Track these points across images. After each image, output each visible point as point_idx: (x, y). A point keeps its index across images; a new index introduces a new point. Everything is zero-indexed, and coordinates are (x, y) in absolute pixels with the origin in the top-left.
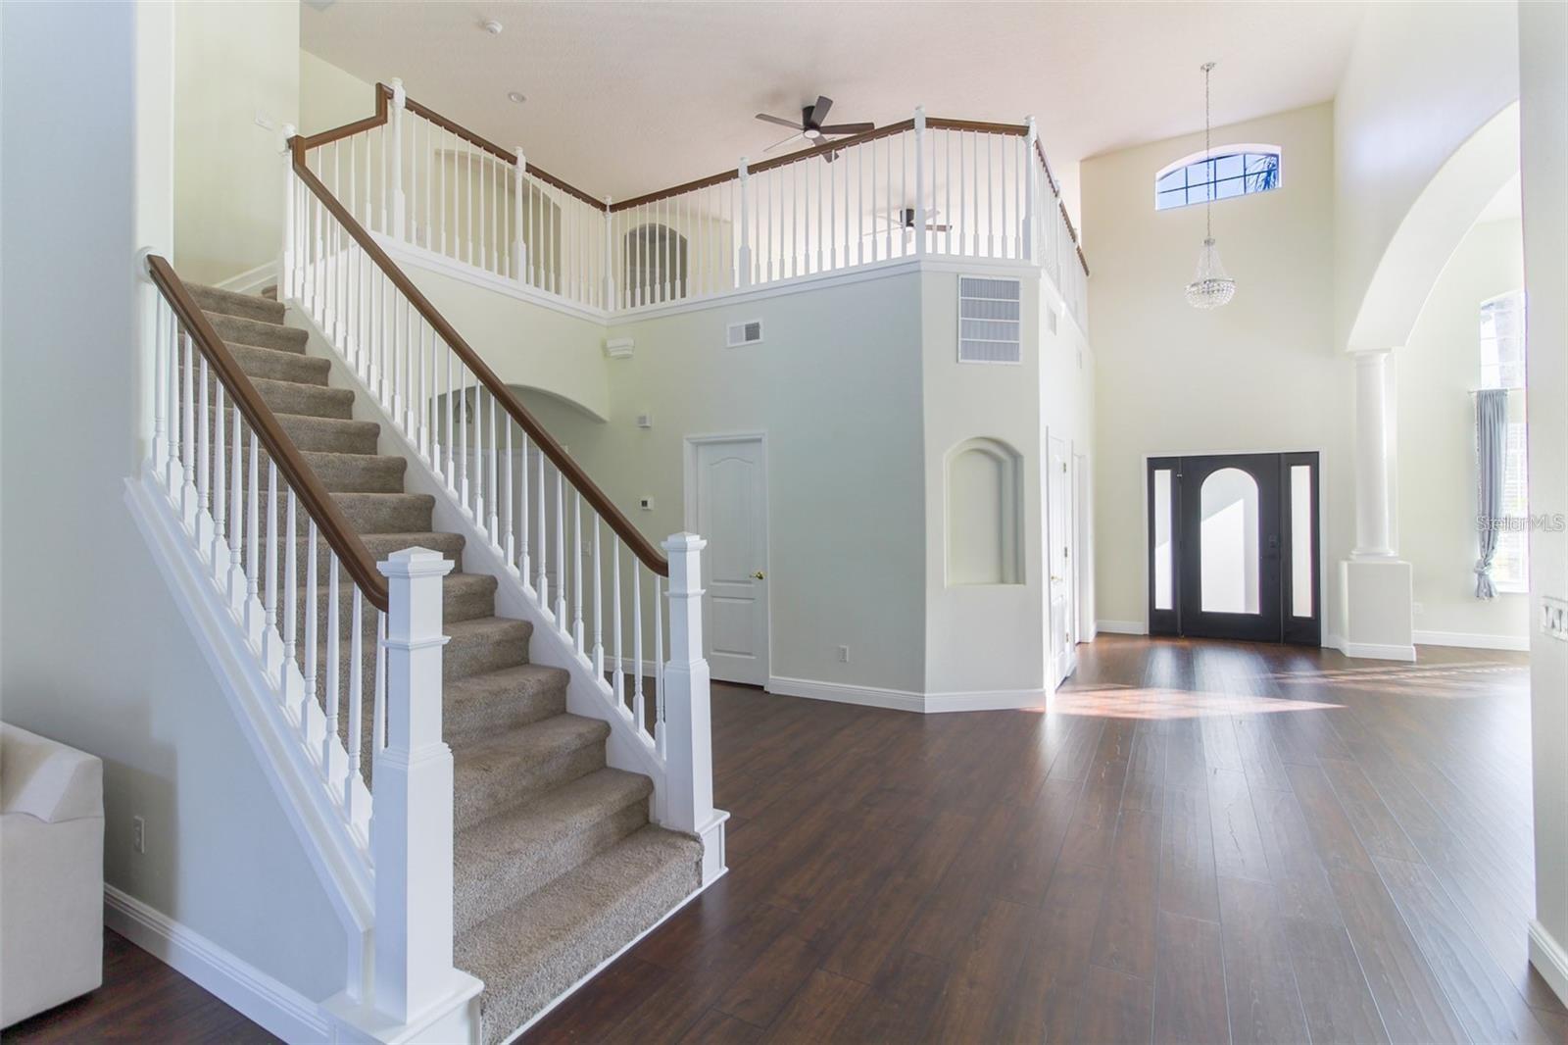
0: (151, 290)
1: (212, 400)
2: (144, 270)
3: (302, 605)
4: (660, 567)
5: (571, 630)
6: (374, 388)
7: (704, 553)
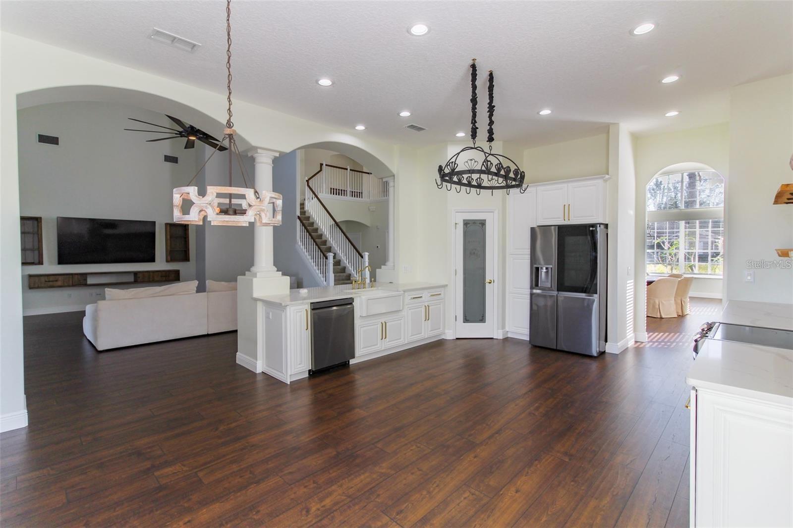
0: (298, 220)
1: (309, 238)
2: (297, 217)
3: (321, 262)
4: (362, 257)
5: (354, 271)
6: (325, 233)
7: (369, 255)
